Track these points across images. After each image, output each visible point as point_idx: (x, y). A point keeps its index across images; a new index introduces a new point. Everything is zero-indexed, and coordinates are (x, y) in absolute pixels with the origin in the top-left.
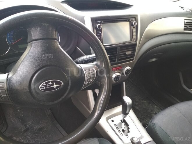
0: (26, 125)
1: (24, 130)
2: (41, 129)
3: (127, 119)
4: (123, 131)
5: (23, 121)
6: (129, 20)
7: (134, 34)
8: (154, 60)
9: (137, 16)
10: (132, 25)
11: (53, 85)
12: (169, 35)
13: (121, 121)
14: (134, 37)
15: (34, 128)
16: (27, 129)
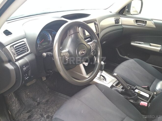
0: (37, 101)
1: (37, 104)
2: (47, 101)
3: (102, 74)
4: (103, 79)
5: (34, 100)
6: (94, 22)
7: (97, 28)
8: (105, 42)
9: (96, 19)
10: (96, 24)
11: (83, 52)
12: (109, 28)
13: (100, 75)
14: (97, 30)
15: (43, 101)
16: (39, 103)
